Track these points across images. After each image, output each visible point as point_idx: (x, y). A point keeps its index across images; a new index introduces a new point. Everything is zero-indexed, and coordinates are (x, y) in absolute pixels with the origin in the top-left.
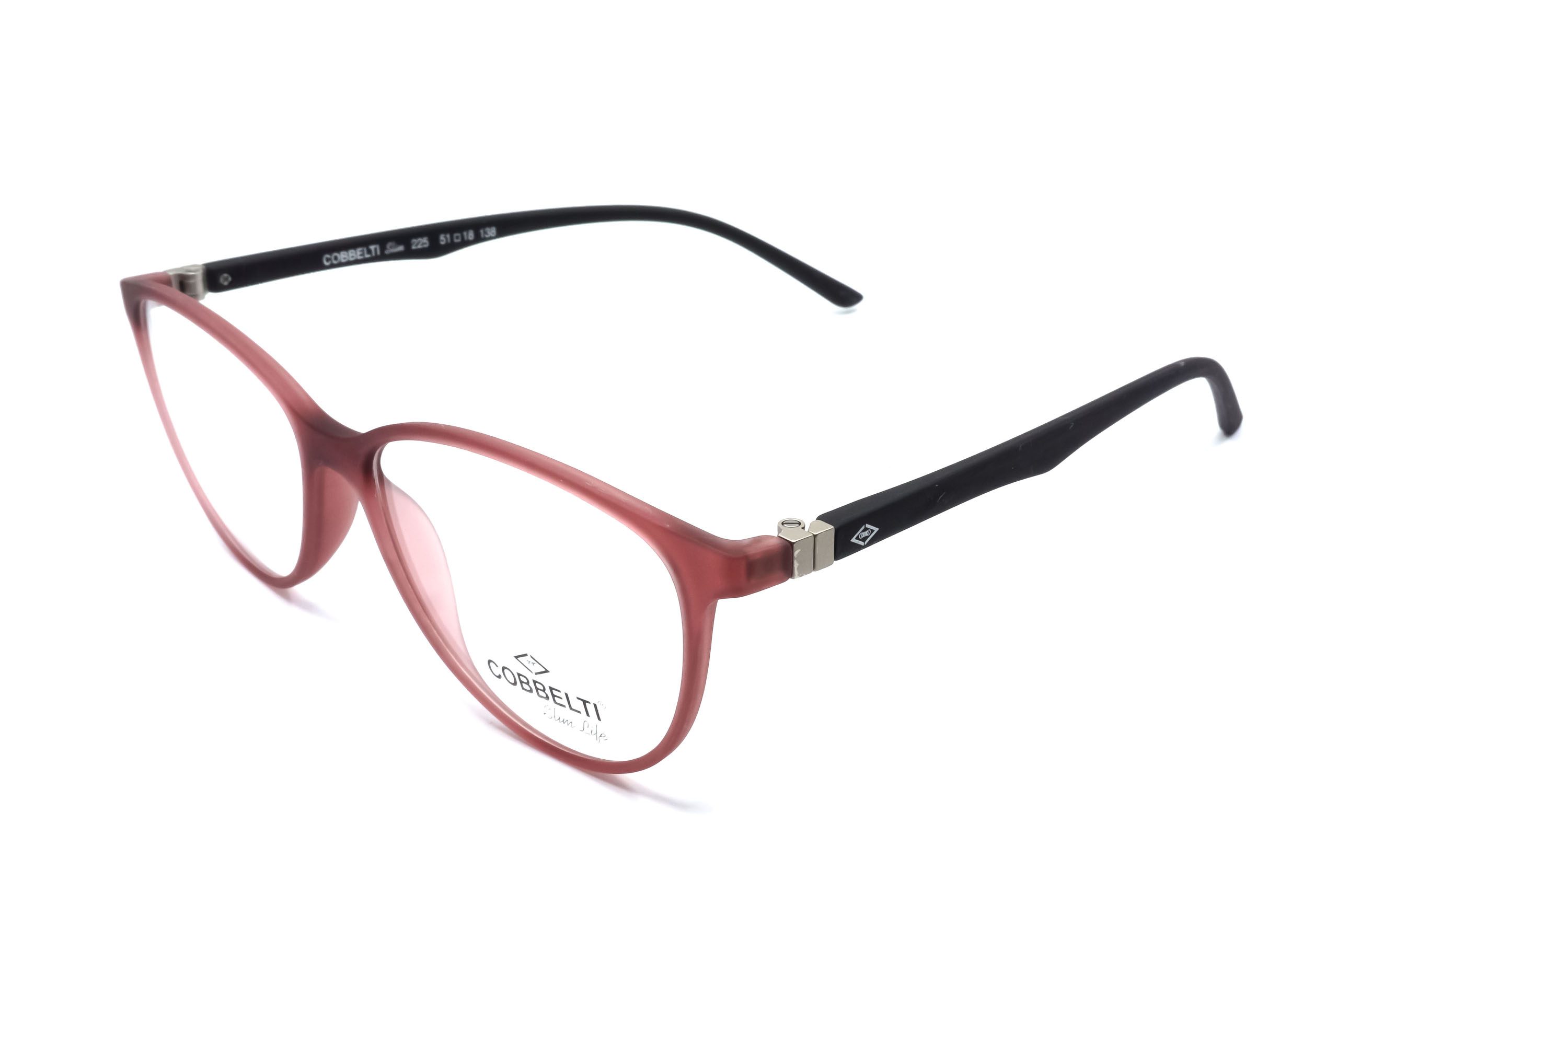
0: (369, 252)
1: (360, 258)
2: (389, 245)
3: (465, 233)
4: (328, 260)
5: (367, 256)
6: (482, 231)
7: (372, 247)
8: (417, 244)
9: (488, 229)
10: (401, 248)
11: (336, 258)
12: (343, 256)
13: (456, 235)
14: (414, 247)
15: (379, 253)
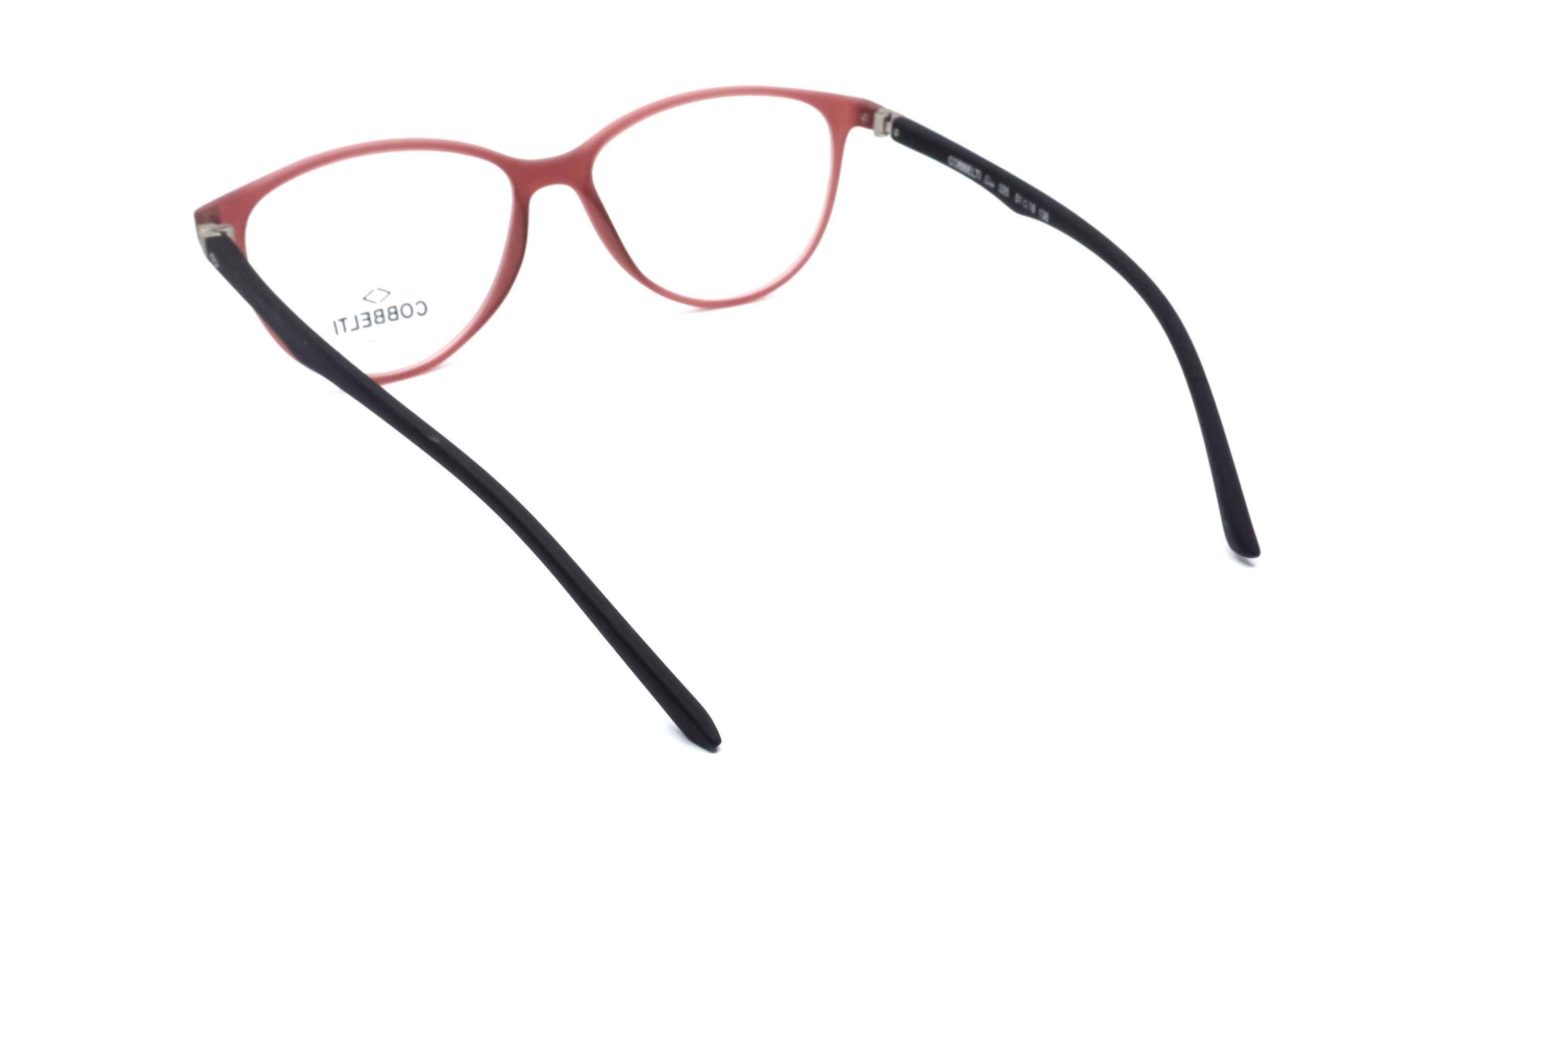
0: (975, 173)
1: (969, 174)
2: (987, 177)
3: (1031, 204)
4: (952, 161)
5: (973, 176)
6: (1040, 210)
7: (978, 171)
8: (1003, 190)
9: (1043, 211)
10: (992, 185)
11: (956, 163)
12: (961, 164)
13: (1025, 201)
14: (1000, 191)
15: (980, 178)
